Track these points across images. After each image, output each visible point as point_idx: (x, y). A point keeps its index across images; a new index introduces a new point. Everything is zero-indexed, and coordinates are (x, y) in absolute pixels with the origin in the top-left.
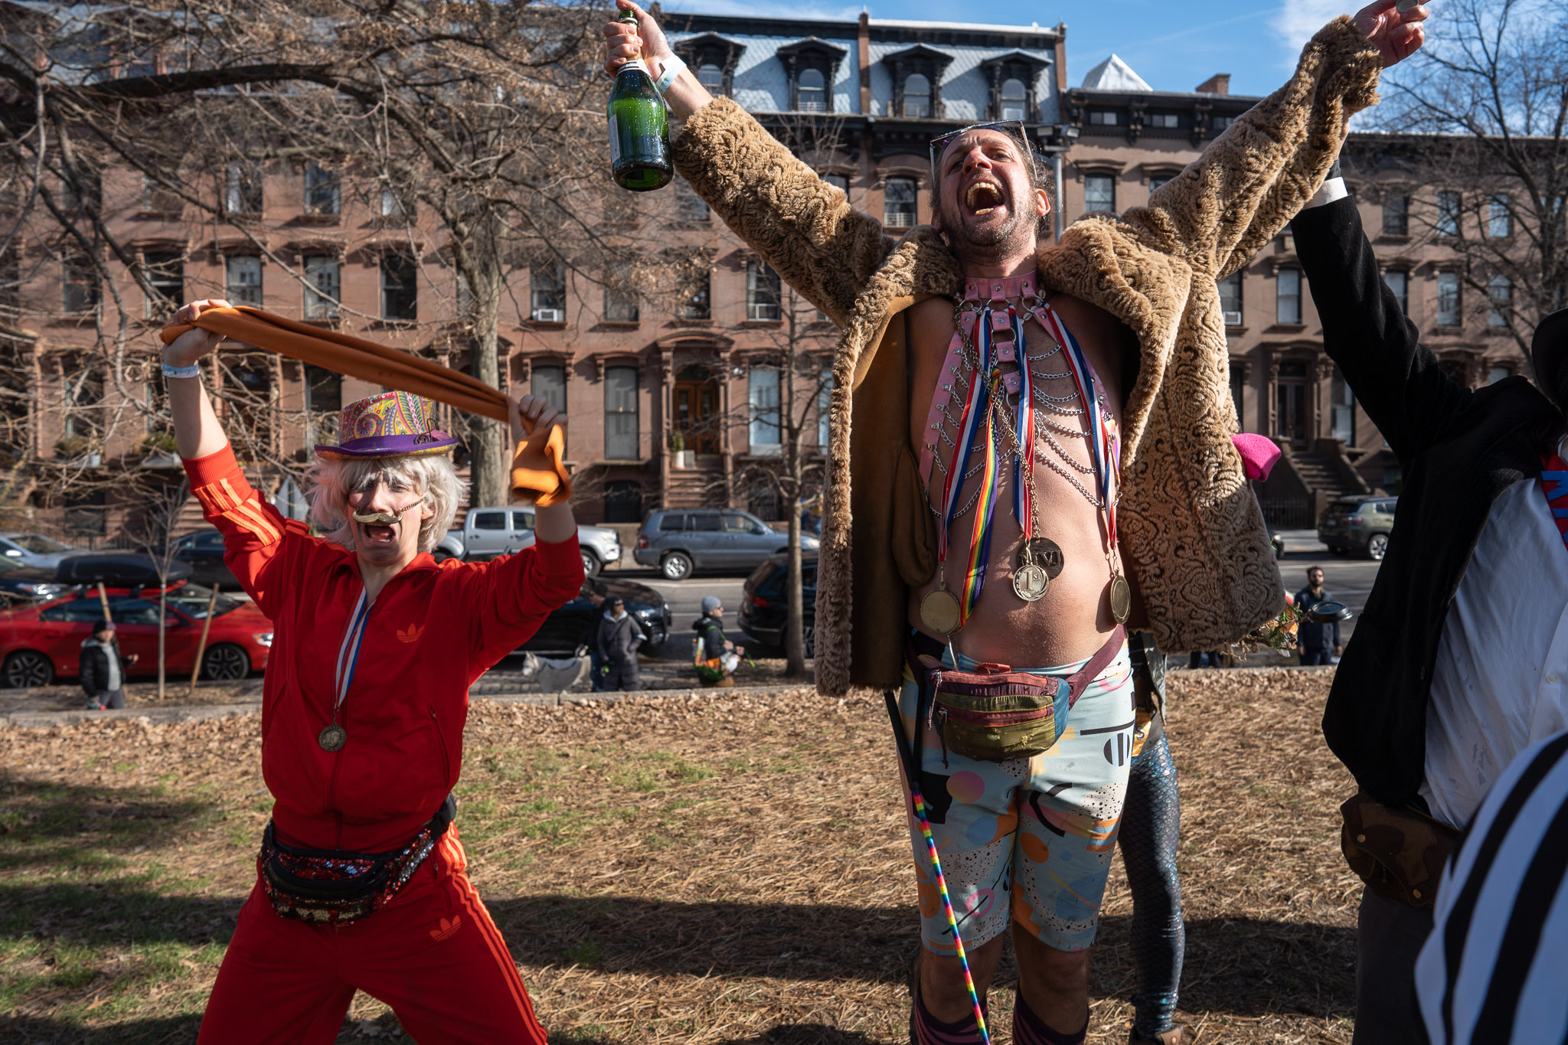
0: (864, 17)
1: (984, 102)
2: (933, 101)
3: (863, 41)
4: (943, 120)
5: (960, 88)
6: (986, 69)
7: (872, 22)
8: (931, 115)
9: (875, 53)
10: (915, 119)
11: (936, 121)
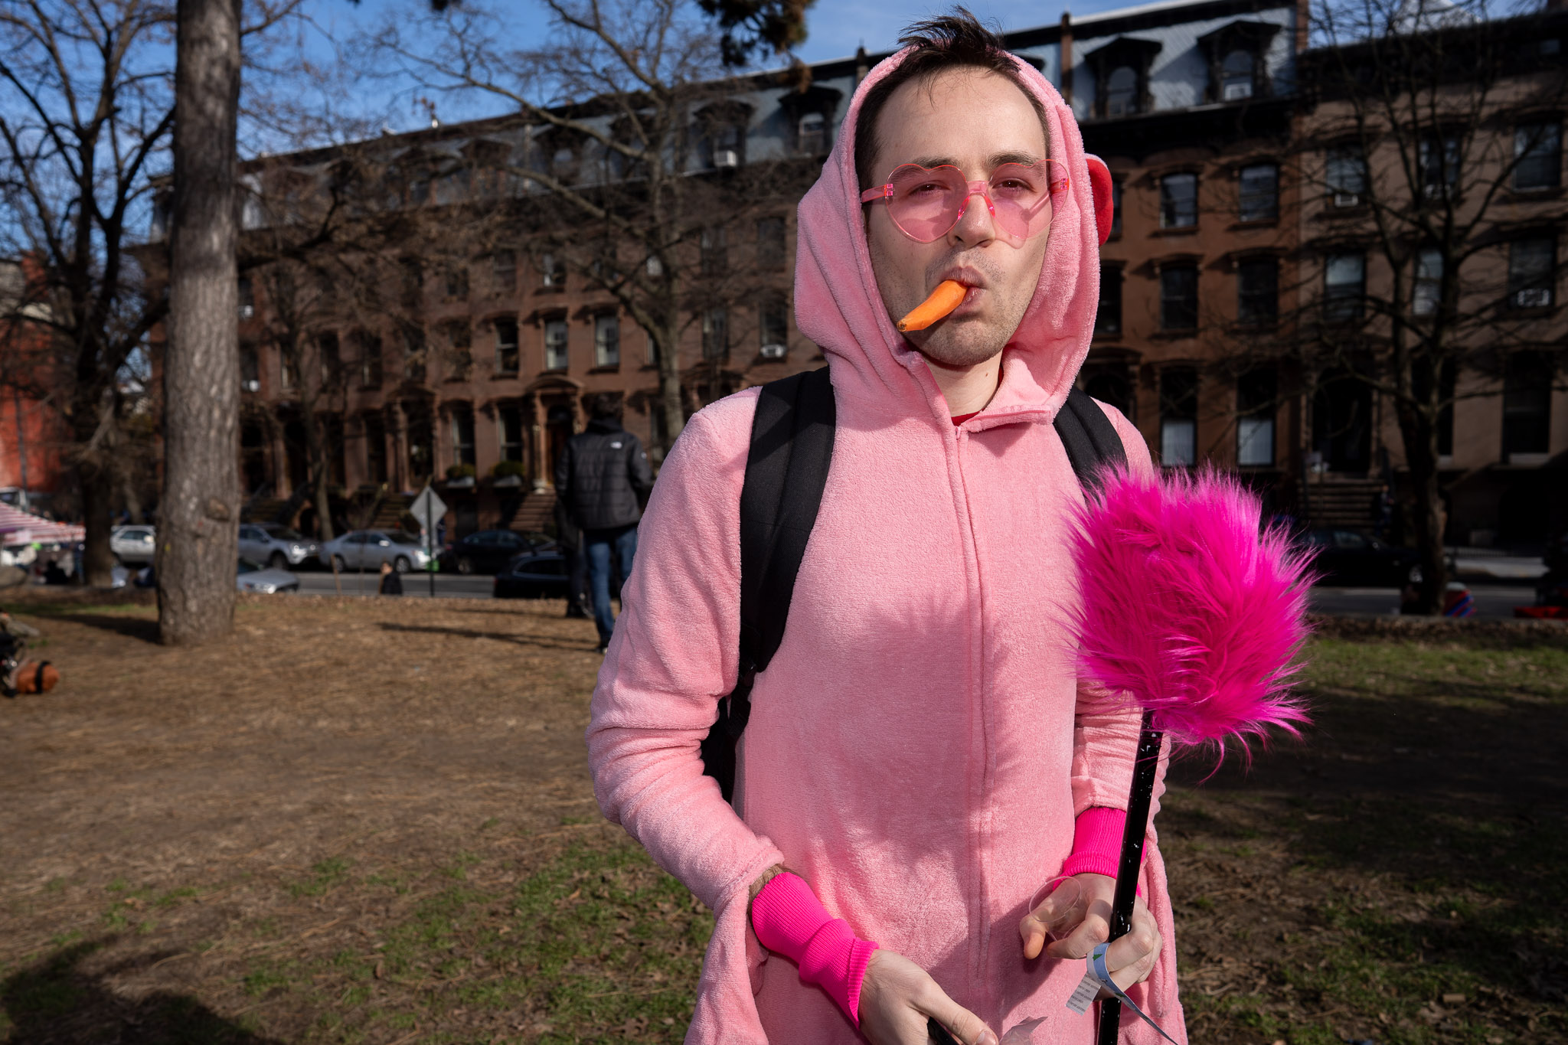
0: (1066, 17)
1: (1202, 83)
2: (1141, 94)
3: (1066, 40)
4: (1151, 113)
5: (1173, 72)
6: (1204, 44)
7: (1074, 20)
8: (1139, 111)
9: (1079, 51)
10: (1122, 116)
11: (1143, 115)
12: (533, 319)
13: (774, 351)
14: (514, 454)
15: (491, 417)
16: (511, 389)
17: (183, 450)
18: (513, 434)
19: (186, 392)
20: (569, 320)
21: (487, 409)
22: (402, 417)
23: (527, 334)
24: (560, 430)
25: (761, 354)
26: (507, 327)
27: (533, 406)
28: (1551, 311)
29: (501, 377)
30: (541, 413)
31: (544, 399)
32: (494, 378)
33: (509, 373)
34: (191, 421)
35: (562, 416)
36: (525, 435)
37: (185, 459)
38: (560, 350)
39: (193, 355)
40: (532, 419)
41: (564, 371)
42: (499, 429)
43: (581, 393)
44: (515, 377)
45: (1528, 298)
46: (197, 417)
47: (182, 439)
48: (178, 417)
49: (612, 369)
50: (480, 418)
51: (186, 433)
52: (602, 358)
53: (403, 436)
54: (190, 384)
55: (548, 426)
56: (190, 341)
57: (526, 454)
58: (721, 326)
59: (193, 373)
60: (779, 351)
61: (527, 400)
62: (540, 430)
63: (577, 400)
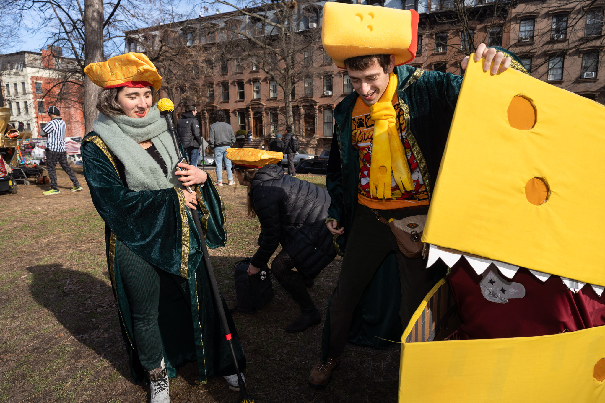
12: (249, 82)
13: (328, 93)
14: (243, 128)
15: (236, 115)
16: (242, 106)
17: (89, 122)
18: (243, 121)
19: (90, 106)
20: (261, 82)
21: (234, 112)
22: (207, 115)
23: (247, 86)
24: (258, 120)
25: (324, 94)
26: (241, 84)
27: (249, 111)
28: (595, 80)
29: (239, 101)
30: (252, 114)
31: (253, 109)
32: (236, 102)
33: (241, 100)
34: (91, 114)
35: (258, 115)
36: (246, 121)
37: (90, 125)
38: (258, 92)
39: (91, 96)
40: (249, 116)
41: (259, 99)
42: (238, 119)
43: (264, 107)
44: (243, 102)
45: (587, 75)
46: (93, 113)
47: (89, 119)
48: (88, 113)
49: (275, 99)
50: (232, 115)
51: (90, 118)
52: (272, 95)
53: (207, 121)
54: (91, 104)
55: (254, 118)
56: (90, 92)
57: (247, 127)
58: (311, 84)
59: (91, 101)
60: (330, 93)
61: (247, 109)
62: (252, 120)
63: (263, 109)
